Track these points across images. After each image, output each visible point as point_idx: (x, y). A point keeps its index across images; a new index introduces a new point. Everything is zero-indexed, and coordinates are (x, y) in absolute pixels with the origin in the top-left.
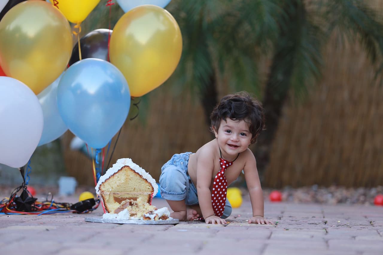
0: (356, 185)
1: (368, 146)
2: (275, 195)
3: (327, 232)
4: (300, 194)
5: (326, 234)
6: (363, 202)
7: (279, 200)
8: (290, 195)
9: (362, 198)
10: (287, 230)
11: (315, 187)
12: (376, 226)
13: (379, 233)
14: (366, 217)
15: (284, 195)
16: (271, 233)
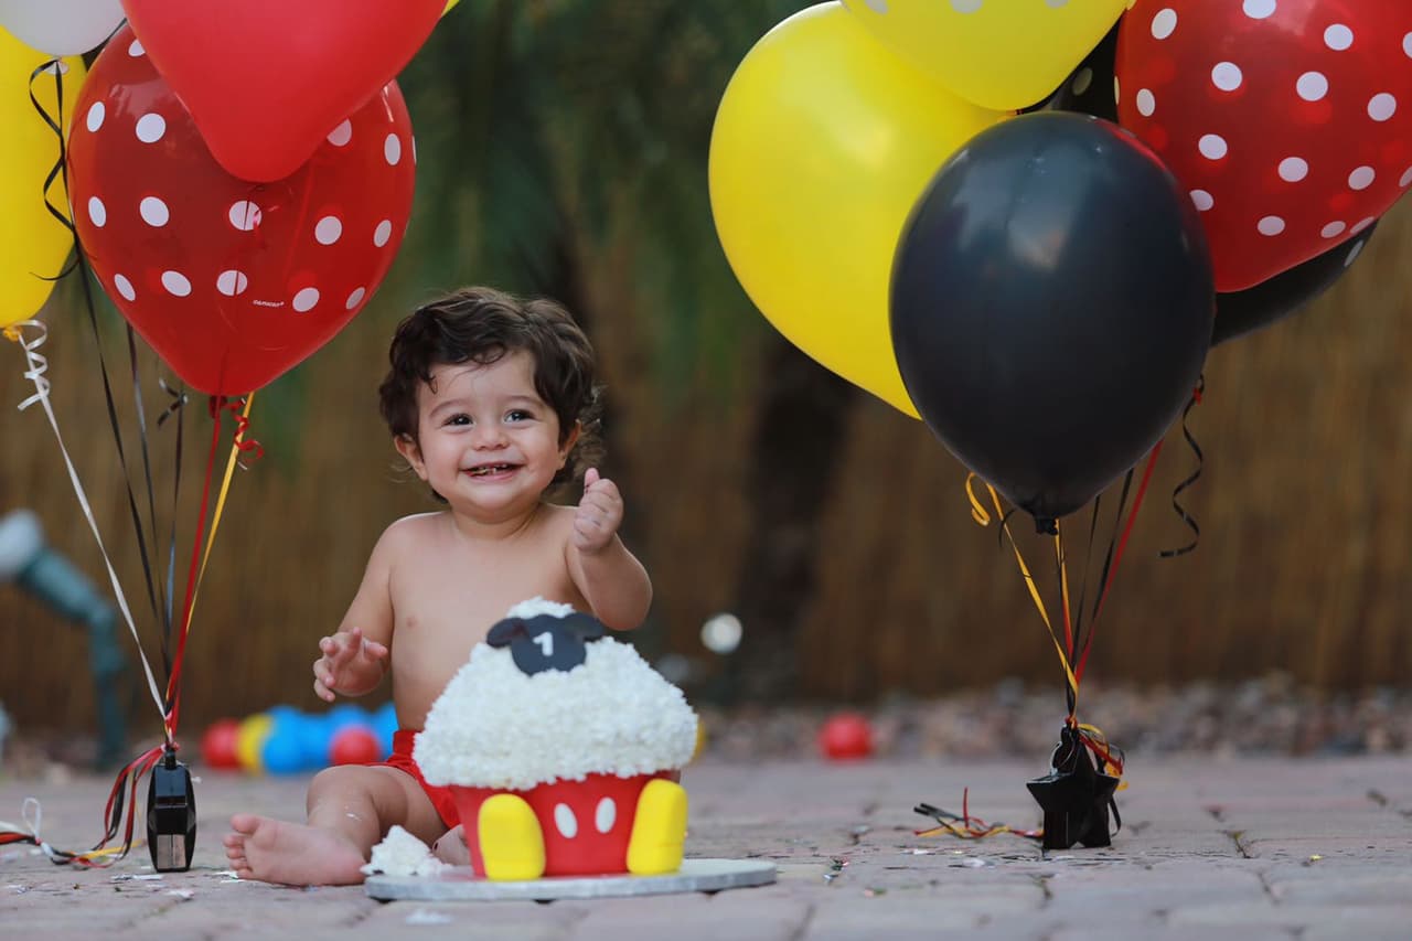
0: (1179, 674)
1: (1223, 506)
2: (843, 728)
3: (1048, 894)
4: (948, 720)
5: (1043, 907)
6: (1210, 745)
7: (859, 750)
8: (907, 729)
9: (1203, 729)
10: (879, 892)
11: (1008, 692)
12: (1257, 857)
13: (1267, 890)
14: (1216, 813)
15: (882, 730)
16: (811, 912)
